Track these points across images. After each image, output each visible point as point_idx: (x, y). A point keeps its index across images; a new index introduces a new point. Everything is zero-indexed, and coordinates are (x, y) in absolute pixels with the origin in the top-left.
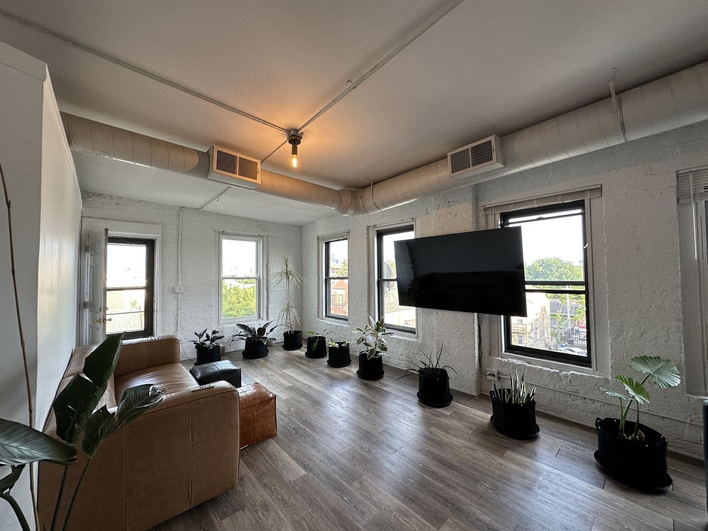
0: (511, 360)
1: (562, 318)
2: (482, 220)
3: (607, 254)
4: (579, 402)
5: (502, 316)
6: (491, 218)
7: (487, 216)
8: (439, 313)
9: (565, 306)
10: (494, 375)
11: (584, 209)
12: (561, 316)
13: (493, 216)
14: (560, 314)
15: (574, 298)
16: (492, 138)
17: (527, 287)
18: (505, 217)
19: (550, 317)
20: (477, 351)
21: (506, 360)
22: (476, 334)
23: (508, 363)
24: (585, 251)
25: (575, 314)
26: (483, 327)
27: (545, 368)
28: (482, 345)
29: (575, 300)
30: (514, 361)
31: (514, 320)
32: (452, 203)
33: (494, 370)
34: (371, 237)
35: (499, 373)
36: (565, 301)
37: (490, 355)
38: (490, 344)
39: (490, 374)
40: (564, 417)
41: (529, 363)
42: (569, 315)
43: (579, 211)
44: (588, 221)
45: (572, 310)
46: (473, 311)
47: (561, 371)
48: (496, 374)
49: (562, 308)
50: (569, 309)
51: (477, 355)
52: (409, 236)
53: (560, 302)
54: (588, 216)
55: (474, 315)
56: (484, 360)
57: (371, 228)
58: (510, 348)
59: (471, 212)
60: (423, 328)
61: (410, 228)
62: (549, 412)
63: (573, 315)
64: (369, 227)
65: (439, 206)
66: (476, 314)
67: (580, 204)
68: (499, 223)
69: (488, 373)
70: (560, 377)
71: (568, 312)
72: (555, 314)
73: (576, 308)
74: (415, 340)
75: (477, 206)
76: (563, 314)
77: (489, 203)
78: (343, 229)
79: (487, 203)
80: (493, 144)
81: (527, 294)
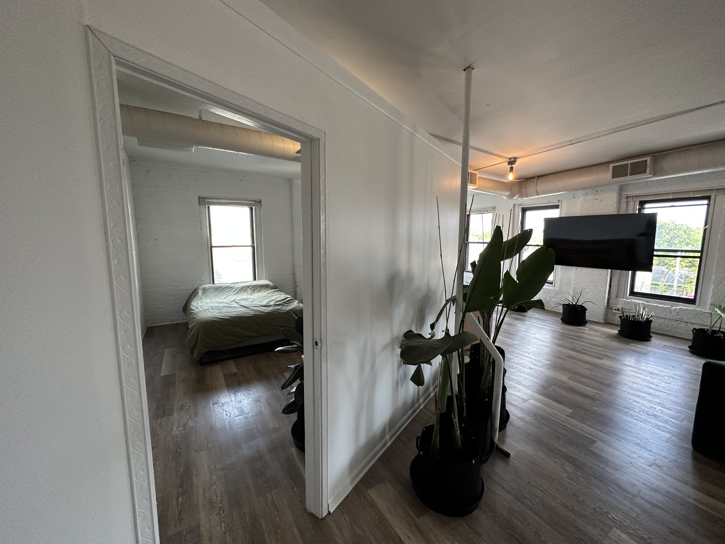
0: (633, 301)
1: (666, 288)
2: (624, 205)
3: (722, 233)
4: (683, 325)
5: (630, 272)
6: (631, 204)
7: (627, 202)
8: (578, 269)
9: (673, 275)
10: (618, 310)
11: (710, 201)
12: (665, 285)
13: (633, 202)
14: (664, 283)
15: (686, 266)
16: (648, 159)
17: (655, 253)
18: (642, 203)
19: (650, 286)
20: (607, 295)
21: (630, 301)
22: (608, 283)
23: (631, 302)
24: (705, 230)
25: (684, 284)
26: (613, 280)
27: (660, 305)
28: (611, 291)
29: (687, 268)
30: (636, 301)
31: (640, 275)
32: (599, 192)
33: (620, 307)
34: (516, 213)
35: (622, 308)
36: (673, 269)
37: (616, 297)
38: (618, 290)
39: (616, 310)
40: (670, 334)
41: (648, 302)
42: (675, 284)
43: (706, 202)
44: (711, 210)
45: (681, 280)
46: (607, 268)
47: (672, 307)
48: (620, 309)
49: (668, 277)
50: (677, 278)
51: (607, 297)
52: (555, 214)
53: (667, 270)
54: (711, 207)
55: (608, 271)
56: (611, 301)
57: (517, 206)
58: (633, 293)
59: (615, 200)
60: (560, 280)
61: (557, 207)
62: (657, 332)
63: (680, 285)
64: (515, 205)
65: (587, 193)
66: (610, 270)
67: (708, 198)
68: (638, 208)
69: (614, 308)
70: (671, 310)
71: (676, 281)
72: (657, 283)
73: (687, 277)
74: (553, 288)
75: (621, 195)
76: (668, 284)
77: (631, 193)
78: (489, 205)
79: (630, 193)
80: (648, 162)
81: (654, 258)
